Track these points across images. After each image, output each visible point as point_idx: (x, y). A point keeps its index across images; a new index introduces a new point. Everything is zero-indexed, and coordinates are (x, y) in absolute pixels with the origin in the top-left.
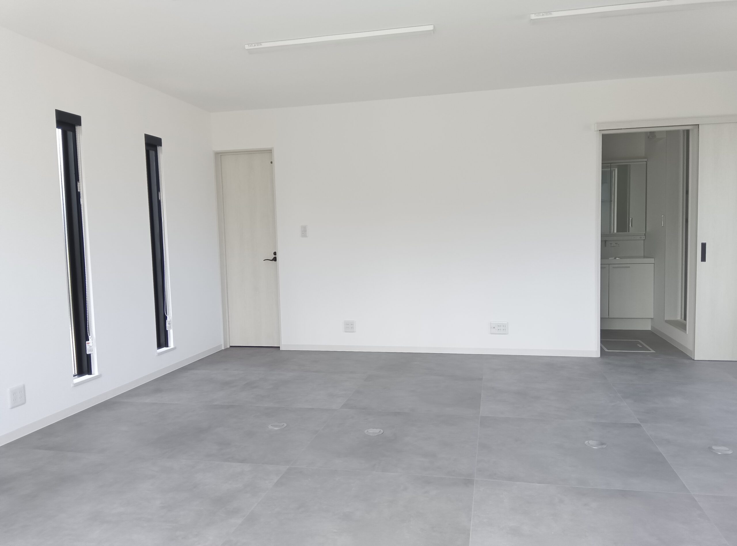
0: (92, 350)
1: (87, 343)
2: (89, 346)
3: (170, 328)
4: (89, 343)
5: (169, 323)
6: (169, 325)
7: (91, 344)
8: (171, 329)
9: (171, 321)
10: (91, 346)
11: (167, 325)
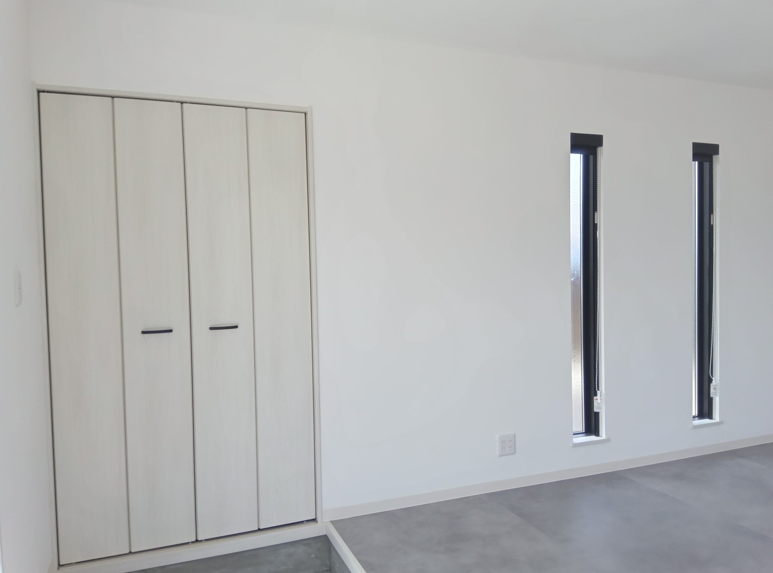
0: (601, 408)
1: (595, 399)
2: (598, 402)
3: (715, 394)
4: (597, 399)
5: (714, 388)
6: (714, 390)
7: (599, 401)
8: (717, 396)
9: (717, 386)
10: (599, 403)
11: (712, 390)
